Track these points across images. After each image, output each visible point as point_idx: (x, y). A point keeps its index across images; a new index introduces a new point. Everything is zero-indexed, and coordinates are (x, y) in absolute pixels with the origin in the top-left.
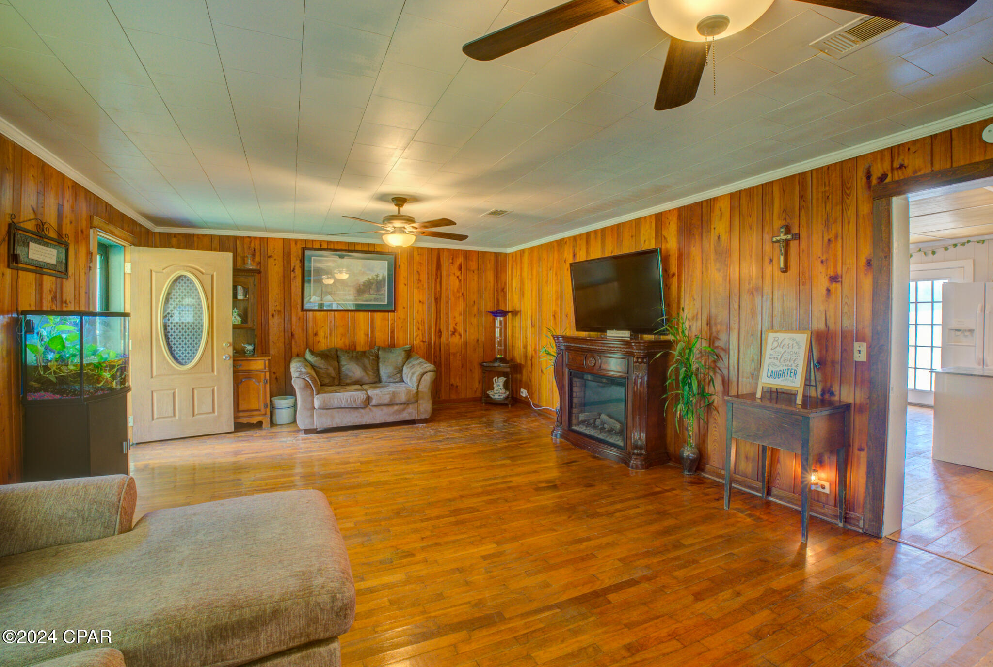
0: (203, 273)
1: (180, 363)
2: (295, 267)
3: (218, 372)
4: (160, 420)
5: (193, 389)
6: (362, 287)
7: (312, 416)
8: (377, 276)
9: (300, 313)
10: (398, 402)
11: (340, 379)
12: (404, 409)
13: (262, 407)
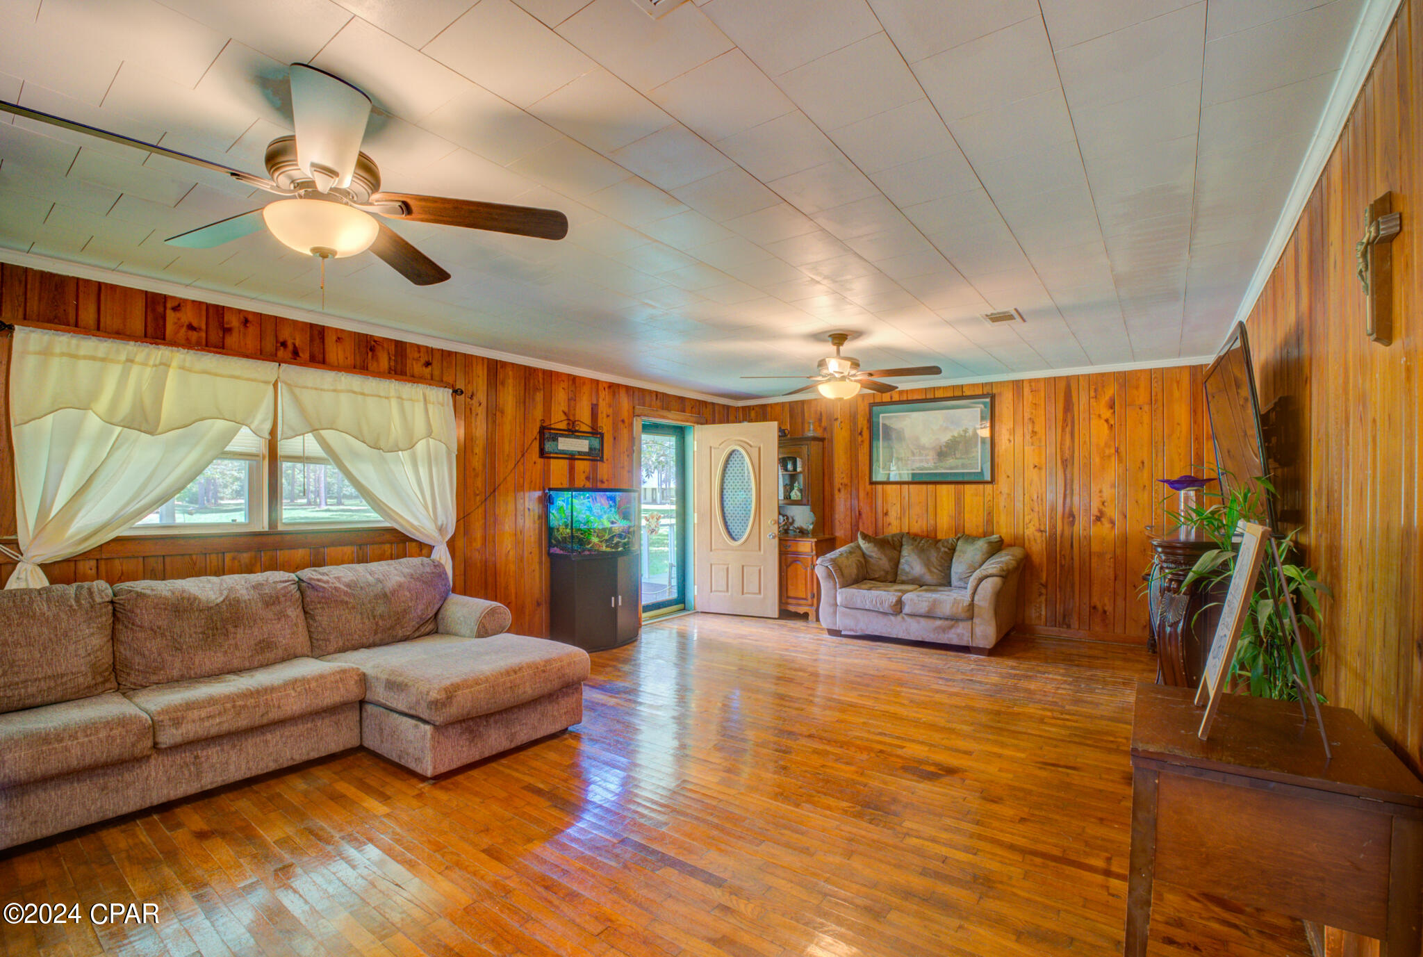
0: (751, 446)
1: (734, 539)
2: (862, 428)
3: (765, 552)
4: (717, 593)
5: (743, 566)
6: (944, 449)
7: (835, 613)
8: (965, 431)
9: (868, 487)
10: (939, 614)
11: (896, 574)
12: (951, 627)
13: (809, 596)
